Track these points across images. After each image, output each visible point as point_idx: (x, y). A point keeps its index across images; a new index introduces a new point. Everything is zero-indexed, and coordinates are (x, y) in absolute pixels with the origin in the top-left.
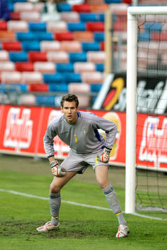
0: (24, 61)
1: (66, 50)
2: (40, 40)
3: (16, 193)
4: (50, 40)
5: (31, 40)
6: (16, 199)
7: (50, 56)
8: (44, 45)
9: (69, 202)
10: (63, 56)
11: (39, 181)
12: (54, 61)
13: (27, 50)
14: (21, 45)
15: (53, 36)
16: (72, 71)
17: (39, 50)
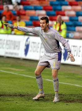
0: (54, 15)
1: (74, 10)
2: (62, 5)
3: (50, 80)
4: (67, 5)
5: (57, 5)
6: (49, 83)
7: (66, 13)
8: (64, 8)
9: (76, 85)
10: (73, 13)
11: (61, 75)
12: (68, 16)
13: (55, 10)
14: (52, 8)
15: (68, 3)
16: (77, 20)
17: (61, 10)
